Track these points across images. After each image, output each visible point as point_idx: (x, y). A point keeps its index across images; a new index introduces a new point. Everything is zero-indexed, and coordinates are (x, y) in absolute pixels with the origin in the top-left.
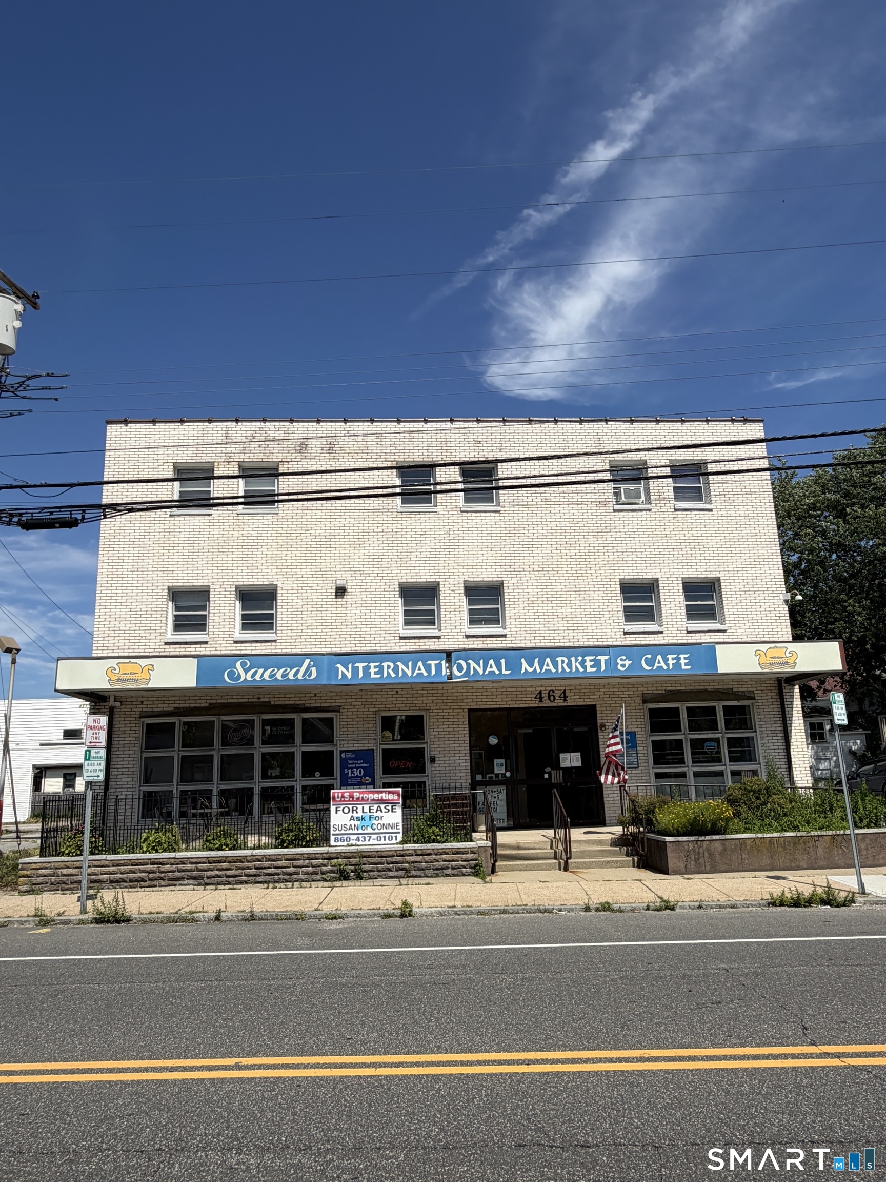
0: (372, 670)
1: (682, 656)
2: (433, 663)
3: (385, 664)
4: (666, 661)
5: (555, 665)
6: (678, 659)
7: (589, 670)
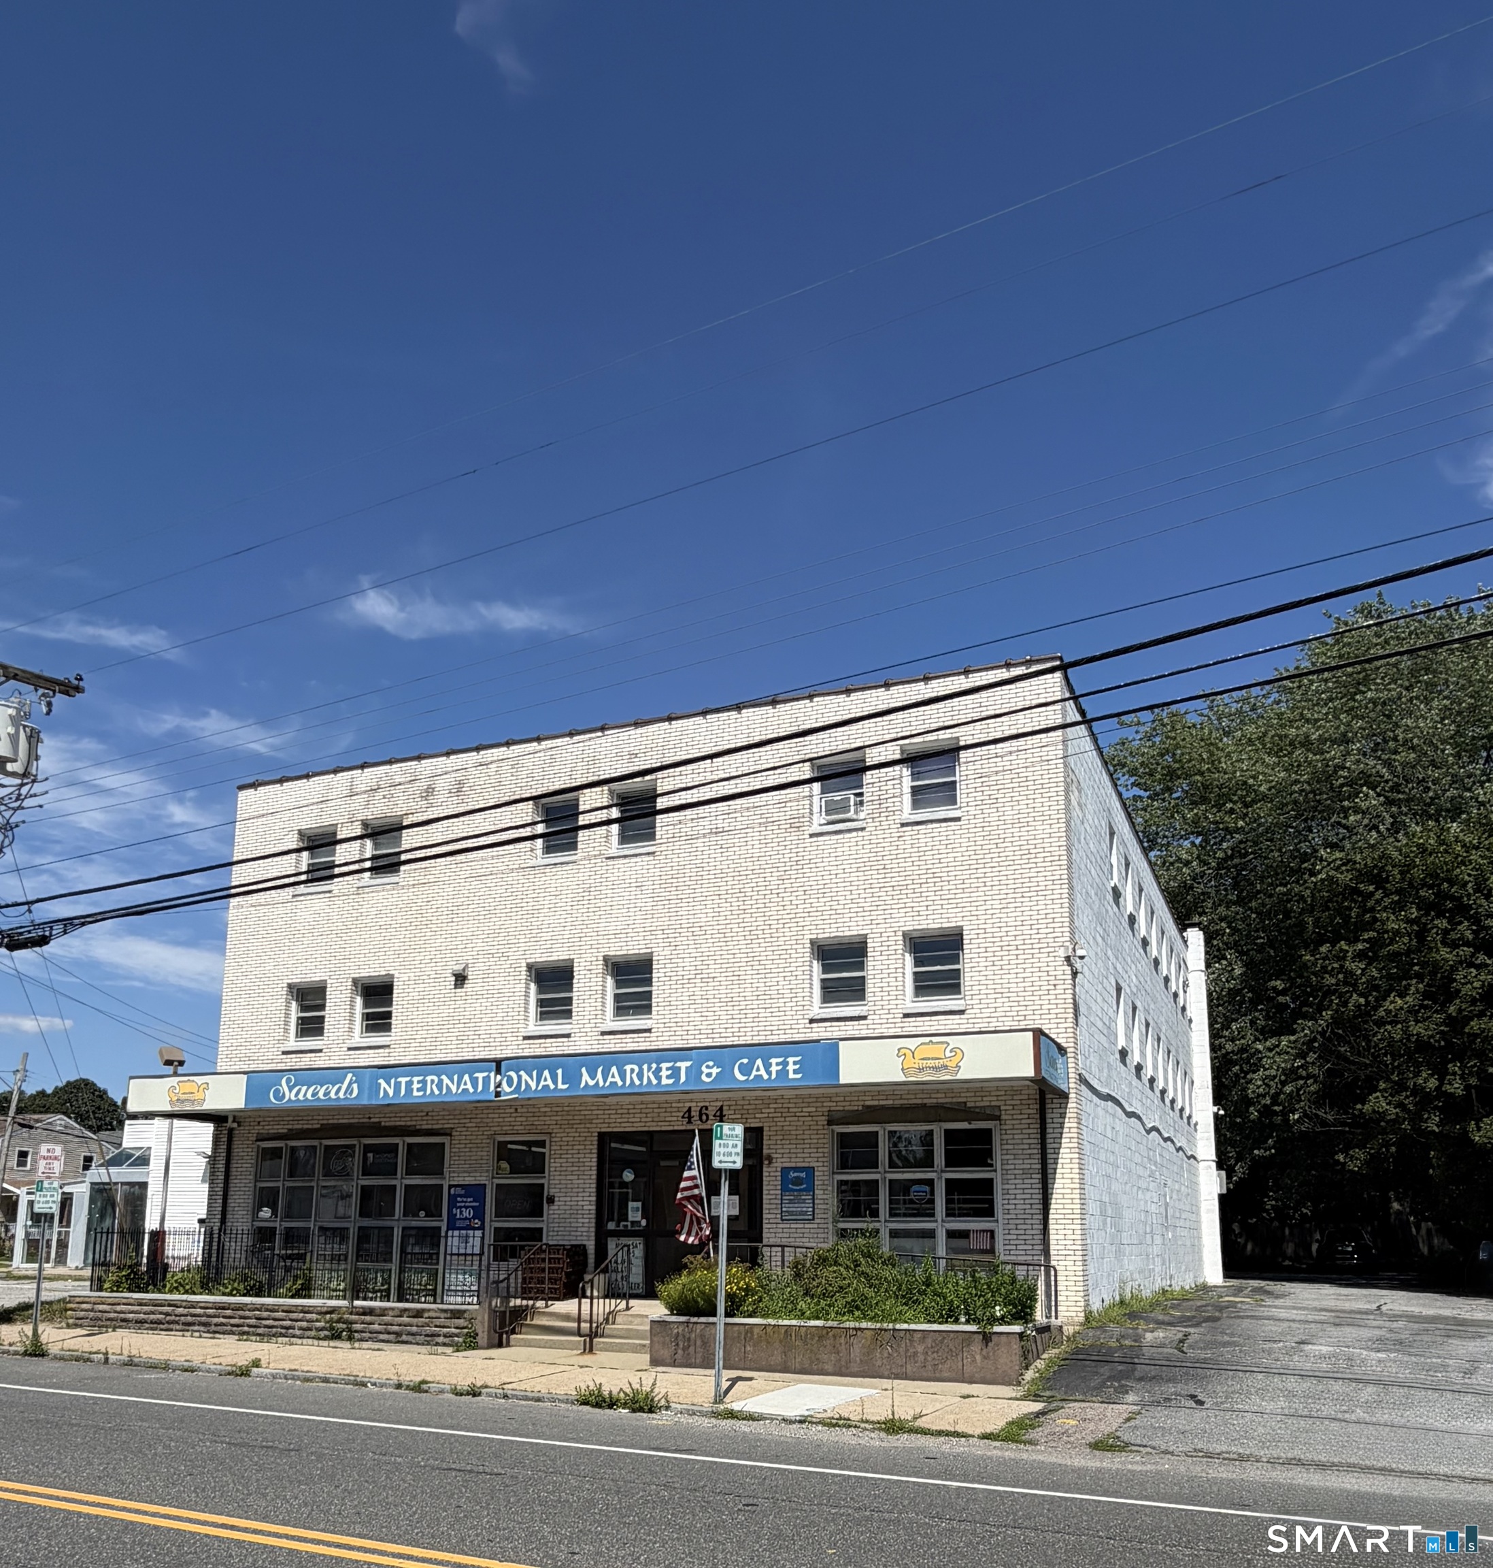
0: (415, 1086)
1: (791, 1060)
2: (480, 1076)
3: (429, 1078)
4: (767, 1067)
5: (623, 1076)
6: (785, 1064)
7: (665, 1081)
